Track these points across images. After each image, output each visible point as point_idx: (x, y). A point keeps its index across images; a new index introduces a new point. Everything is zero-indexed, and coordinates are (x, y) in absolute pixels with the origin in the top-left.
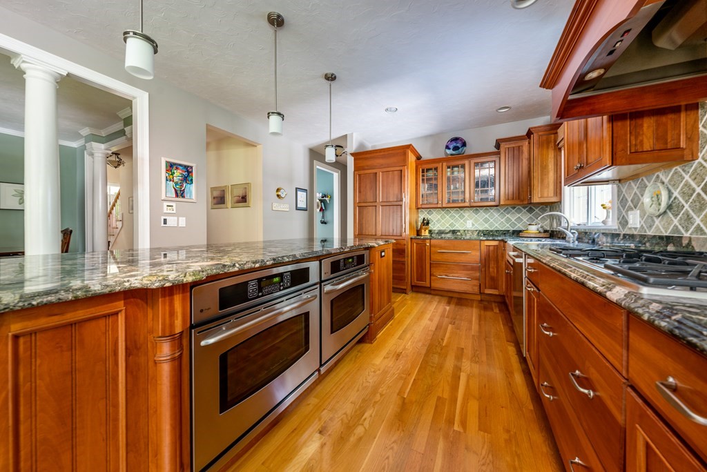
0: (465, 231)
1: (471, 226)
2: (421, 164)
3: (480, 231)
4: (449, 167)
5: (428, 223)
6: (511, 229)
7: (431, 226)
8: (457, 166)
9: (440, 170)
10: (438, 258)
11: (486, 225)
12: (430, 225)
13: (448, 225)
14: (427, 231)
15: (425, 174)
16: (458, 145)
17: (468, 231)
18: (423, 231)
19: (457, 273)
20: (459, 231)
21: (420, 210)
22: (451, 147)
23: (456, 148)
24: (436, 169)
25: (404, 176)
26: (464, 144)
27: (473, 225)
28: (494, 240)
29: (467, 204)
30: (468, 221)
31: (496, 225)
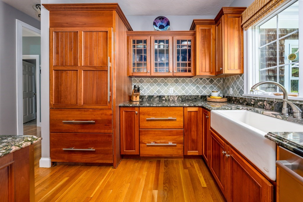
0: (168, 96)
1: (173, 93)
2: (132, 35)
3: (179, 96)
4: (156, 41)
5: (138, 90)
6: (200, 95)
7: (142, 93)
8: (163, 41)
9: (148, 42)
10: (147, 125)
11: (183, 92)
12: (141, 91)
13: (155, 92)
14: (138, 97)
15: (136, 44)
16: (163, 24)
17: (171, 96)
18: (134, 97)
19: (164, 139)
20: (164, 96)
21: (133, 79)
22: (158, 25)
23: (162, 27)
24: (145, 42)
25: (110, 38)
26: (168, 24)
27: (174, 91)
28: (195, 106)
29: (171, 74)
30: (170, 89)
31: (190, 92)
